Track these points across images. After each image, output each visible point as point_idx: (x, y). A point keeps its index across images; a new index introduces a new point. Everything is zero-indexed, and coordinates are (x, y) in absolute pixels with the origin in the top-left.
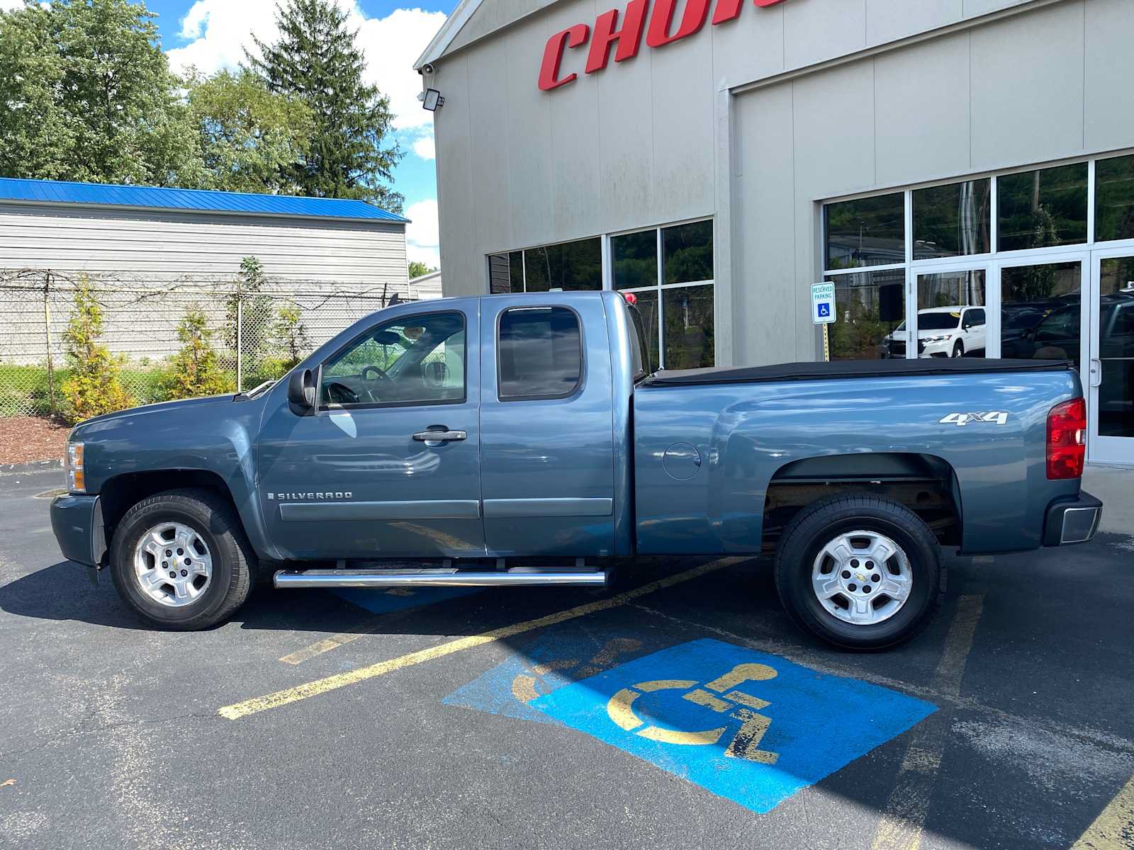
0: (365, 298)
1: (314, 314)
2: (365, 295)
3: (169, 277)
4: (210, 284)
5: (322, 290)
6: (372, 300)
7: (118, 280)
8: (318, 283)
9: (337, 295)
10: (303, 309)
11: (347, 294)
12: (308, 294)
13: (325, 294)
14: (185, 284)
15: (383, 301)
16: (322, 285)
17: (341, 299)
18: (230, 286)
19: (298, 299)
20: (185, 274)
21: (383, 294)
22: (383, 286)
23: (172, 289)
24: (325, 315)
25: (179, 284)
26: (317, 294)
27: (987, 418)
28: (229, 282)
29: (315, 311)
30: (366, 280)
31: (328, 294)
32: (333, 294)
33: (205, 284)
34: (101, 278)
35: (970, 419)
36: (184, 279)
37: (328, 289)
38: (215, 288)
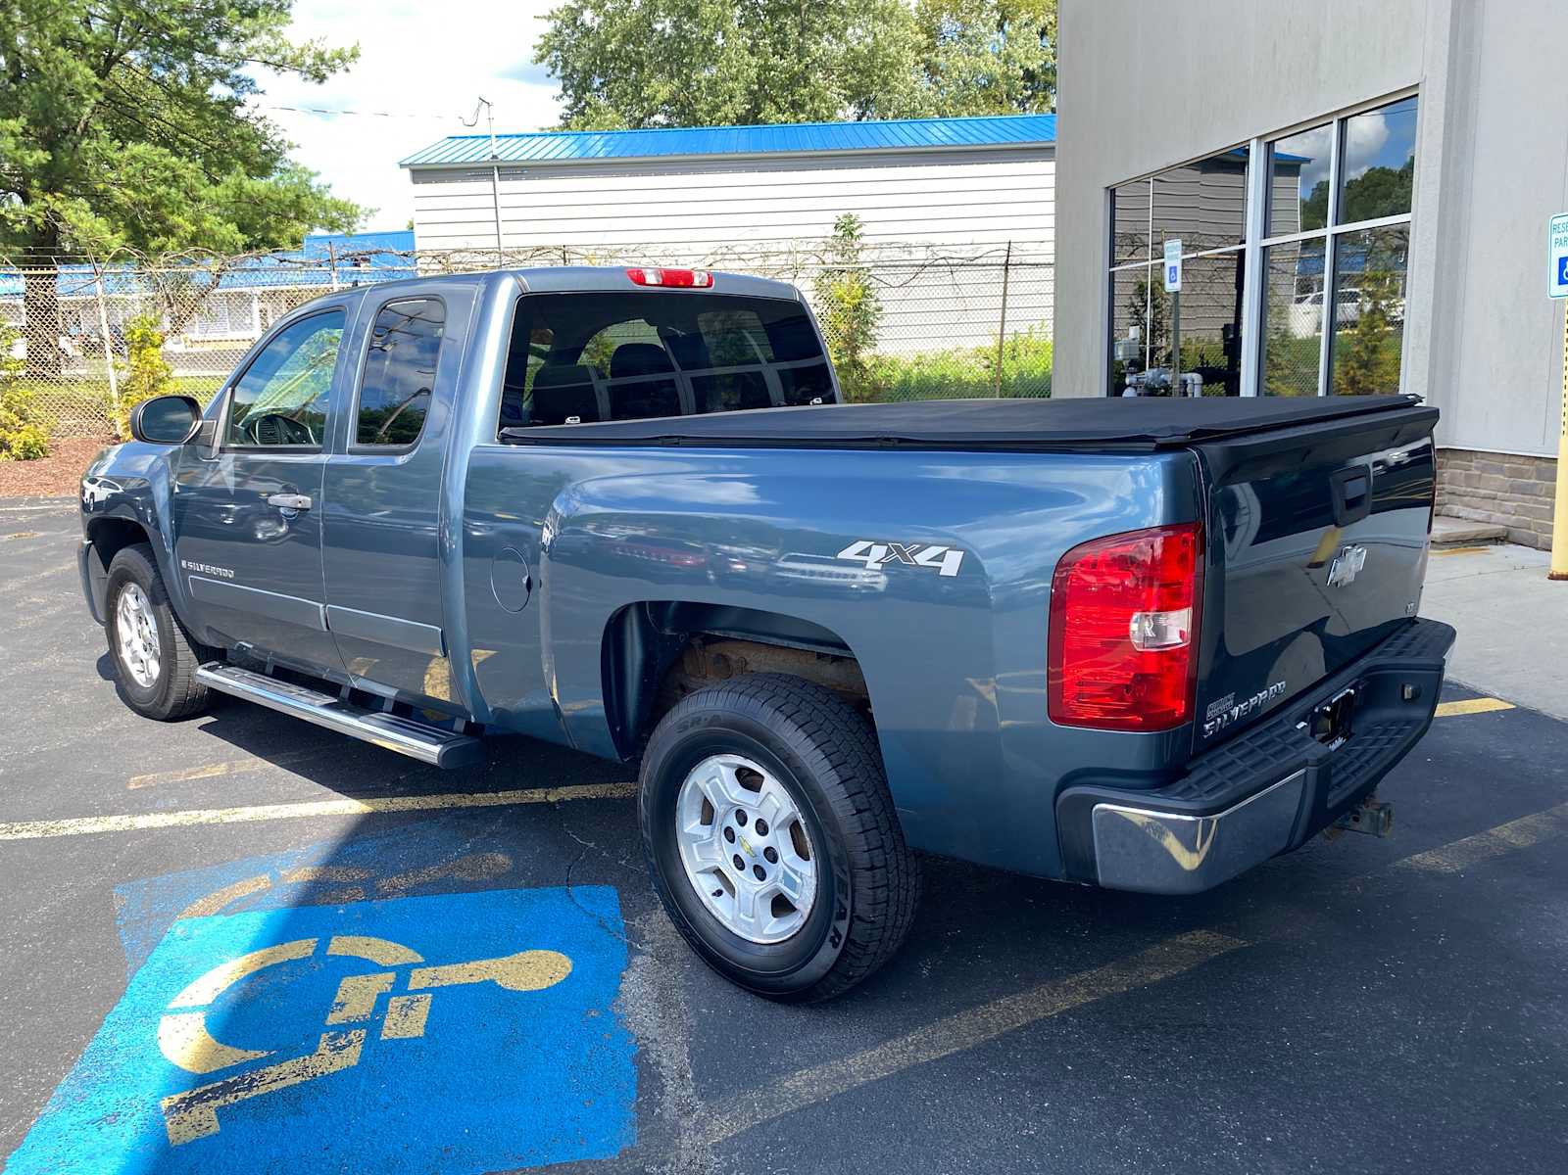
0: (980, 265)
1: (901, 293)
2: (979, 261)
3: (705, 249)
4: (759, 255)
5: (913, 257)
6: (989, 268)
7: (645, 256)
8: (907, 247)
9: (936, 263)
10: (885, 285)
11: (951, 262)
12: (892, 263)
13: (917, 263)
14: (727, 257)
15: (1007, 269)
16: (913, 249)
17: (941, 269)
18: (785, 256)
19: (878, 272)
20: (726, 244)
21: (1005, 258)
22: (1006, 247)
23: (710, 265)
24: (917, 293)
25: (719, 257)
26: (906, 263)
27: (922, 559)
28: (782, 253)
29: (901, 289)
30: (979, 238)
31: (921, 262)
32: (930, 261)
33: (752, 256)
34: (624, 254)
35: (892, 557)
36: (725, 250)
37: (920, 255)
38: (764, 261)
